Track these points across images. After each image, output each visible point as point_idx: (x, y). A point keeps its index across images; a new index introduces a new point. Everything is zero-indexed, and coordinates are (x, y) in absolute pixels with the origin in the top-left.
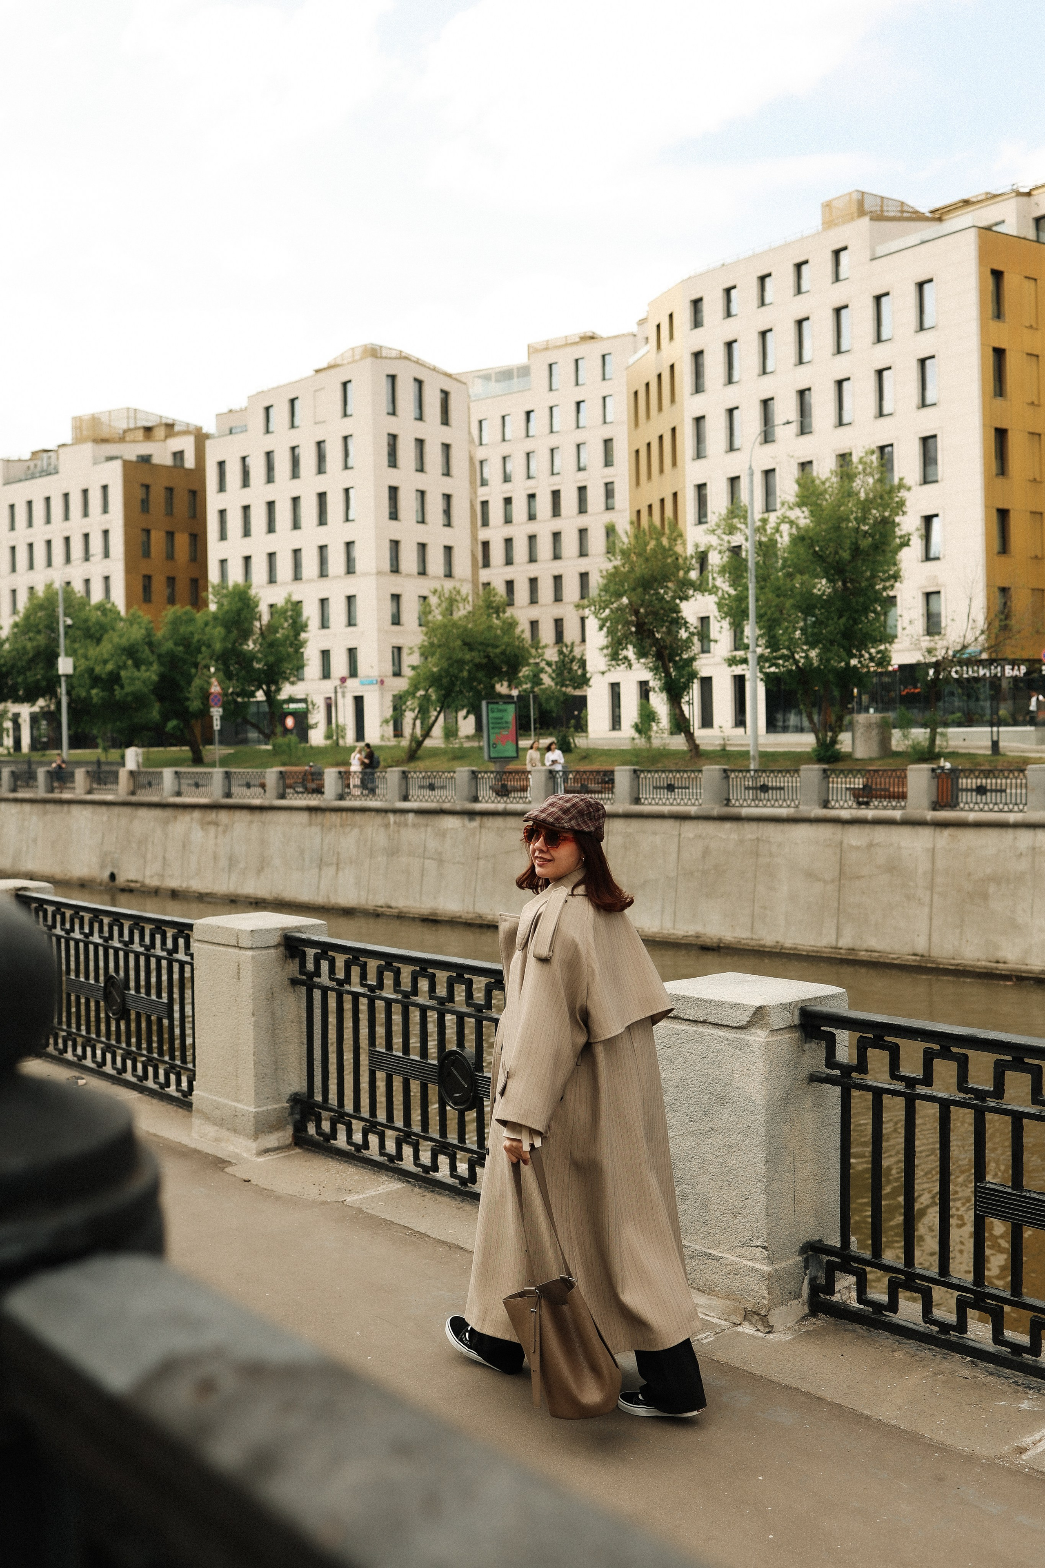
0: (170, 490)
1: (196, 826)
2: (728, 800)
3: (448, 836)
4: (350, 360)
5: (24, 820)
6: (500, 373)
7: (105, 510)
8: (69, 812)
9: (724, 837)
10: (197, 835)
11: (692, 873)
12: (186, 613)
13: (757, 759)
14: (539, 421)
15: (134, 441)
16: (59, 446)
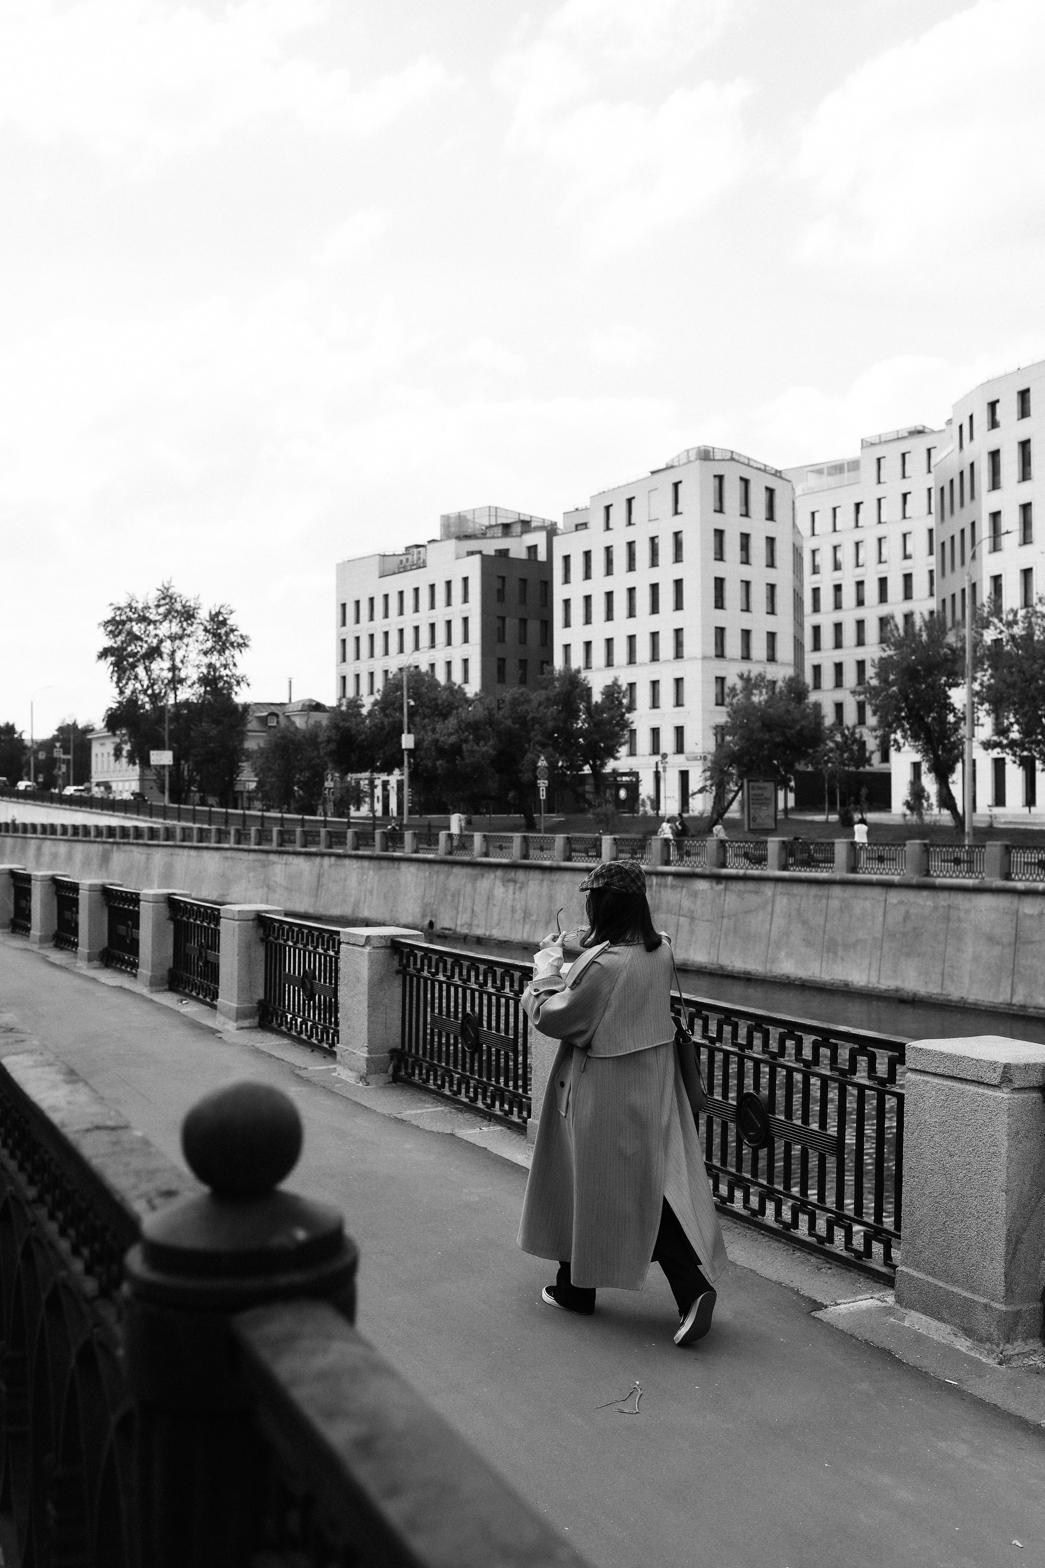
0: (524, 581)
1: (498, 883)
2: (928, 871)
3: (700, 896)
4: (686, 461)
5: (363, 874)
6: (832, 467)
7: (466, 600)
8: (399, 868)
9: (922, 903)
10: (499, 891)
11: (894, 936)
12: (522, 694)
13: (971, 836)
14: (868, 513)
15: (493, 537)
16: (429, 542)
